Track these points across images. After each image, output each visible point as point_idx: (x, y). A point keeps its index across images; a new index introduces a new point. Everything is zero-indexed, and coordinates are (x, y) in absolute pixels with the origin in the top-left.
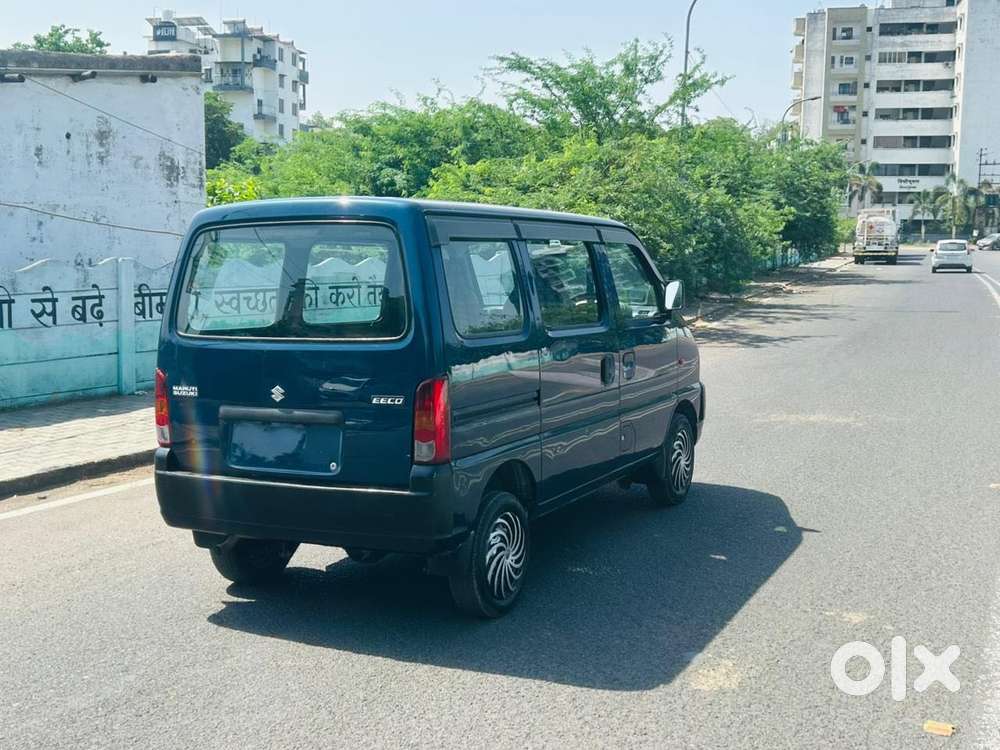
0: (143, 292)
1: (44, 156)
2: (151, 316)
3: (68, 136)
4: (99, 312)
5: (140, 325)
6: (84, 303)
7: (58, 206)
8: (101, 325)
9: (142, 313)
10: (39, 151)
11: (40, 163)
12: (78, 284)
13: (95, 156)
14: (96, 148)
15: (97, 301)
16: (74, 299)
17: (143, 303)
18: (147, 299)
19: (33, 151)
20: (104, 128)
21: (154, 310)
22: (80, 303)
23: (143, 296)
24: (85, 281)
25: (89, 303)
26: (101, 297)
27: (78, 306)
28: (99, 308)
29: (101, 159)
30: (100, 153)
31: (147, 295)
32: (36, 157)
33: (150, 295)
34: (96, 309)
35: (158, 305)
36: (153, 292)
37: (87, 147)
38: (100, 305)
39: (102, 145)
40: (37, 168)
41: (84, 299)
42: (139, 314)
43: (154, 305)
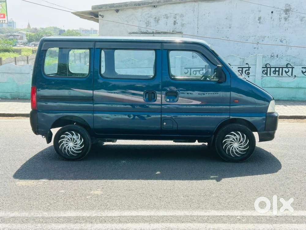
0: (267, 66)
1: (262, 20)
2: (270, 75)
3: (272, 12)
4: (248, 73)
5: (264, 78)
6: (242, 69)
7: (266, 37)
8: (249, 77)
9: (266, 74)
10: (259, 19)
11: (260, 22)
12: (240, 63)
13: (283, 19)
14: (284, 15)
15: (248, 69)
16: (239, 68)
17: (267, 70)
18: (269, 69)
19: (257, 19)
20: (288, 8)
21: (272, 73)
22: (241, 69)
23: (267, 68)
24: (243, 62)
25: (244, 69)
26: (249, 68)
27: (240, 70)
28: (248, 71)
29: (286, 19)
30: (285, 17)
31: (269, 67)
32: (258, 21)
33: (270, 68)
34: (247, 72)
35: (274, 71)
36: (271, 66)
37: (280, 15)
38: (249, 70)
39: (286, 14)
40: (258, 24)
41: (242, 68)
42: (265, 74)
43: (272, 71)
